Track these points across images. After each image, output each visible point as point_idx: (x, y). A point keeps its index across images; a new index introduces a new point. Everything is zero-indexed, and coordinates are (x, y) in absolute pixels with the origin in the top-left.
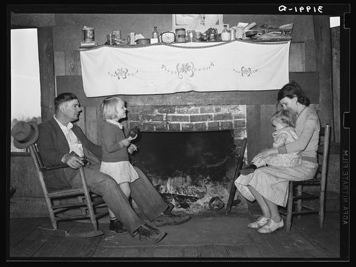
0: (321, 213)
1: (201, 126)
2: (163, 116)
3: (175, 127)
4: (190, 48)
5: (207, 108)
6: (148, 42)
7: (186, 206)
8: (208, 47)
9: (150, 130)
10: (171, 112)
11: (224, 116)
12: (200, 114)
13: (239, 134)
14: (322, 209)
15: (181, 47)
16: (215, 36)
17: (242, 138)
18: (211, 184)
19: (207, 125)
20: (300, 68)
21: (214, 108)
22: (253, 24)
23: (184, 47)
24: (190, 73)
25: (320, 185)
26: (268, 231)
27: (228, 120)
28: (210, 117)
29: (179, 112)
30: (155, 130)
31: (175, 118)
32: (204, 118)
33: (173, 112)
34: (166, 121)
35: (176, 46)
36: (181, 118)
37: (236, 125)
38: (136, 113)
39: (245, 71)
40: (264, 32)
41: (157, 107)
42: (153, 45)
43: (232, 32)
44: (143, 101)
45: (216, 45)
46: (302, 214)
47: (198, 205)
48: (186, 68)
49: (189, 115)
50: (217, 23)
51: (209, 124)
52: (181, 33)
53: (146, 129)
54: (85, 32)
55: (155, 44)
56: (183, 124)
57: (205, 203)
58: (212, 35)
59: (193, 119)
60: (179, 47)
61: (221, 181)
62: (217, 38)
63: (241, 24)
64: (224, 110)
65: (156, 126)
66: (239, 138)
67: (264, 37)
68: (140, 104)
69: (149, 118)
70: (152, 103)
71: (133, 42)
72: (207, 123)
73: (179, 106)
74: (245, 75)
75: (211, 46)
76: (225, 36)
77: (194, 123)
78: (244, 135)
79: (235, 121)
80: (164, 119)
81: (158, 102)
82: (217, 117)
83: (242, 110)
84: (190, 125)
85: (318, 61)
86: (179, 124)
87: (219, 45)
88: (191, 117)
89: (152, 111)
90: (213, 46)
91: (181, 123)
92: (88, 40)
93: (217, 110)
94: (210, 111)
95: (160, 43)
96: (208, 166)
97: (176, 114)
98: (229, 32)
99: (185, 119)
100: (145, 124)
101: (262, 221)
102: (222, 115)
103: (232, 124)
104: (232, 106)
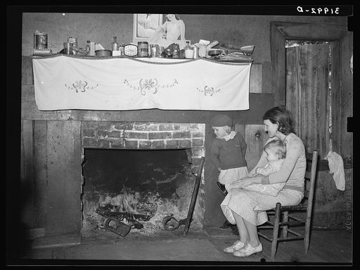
0: (307, 239)
1: (159, 144)
2: (120, 132)
3: (132, 144)
4: (154, 63)
5: (166, 125)
6: (110, 54)
7: (140, 226)
8: (173, 63)
9: (105, 147)
10: (129, 129)
11: (183, 135)
12: (158, 132)
13: (196, 153)
14: (308, 235)
15: (146, 62)
16: (179, 52)
17: (200, 157)
18: (160, 201)
19: (166, 143)
20: (258, 89)
21: (173, 125)
22: (216, 43)
23: (149, 62)
24: (153, 89)
25: (305, 211)
26: (243, 255)
27: (187, 139)
28: (169, 135)
29: (137, 129)
30: (110, 147)
31: (132, 135)
32: (163, 136)
33: (130, 128)
34: (124, 137)
35: (140, 61)
36: (139, 135)
37: (194, 144)
38: (91, 128)
39: (208, 91)
40: (227, 53)
41: (114, 122)
42: (116, 57)
43: (195, 49)
44: (99, 116)
45: (181, 63)
46: (287, 241)
47: (150, 224)
48: (149, 84)
49: (148, 132)
50: (179, 38)
51: (167, 142)
52: (143, 46)
53: (101, 146)
54: (37, 37)
55: (118, 57)
56: (141, 142)
57: (156, 222)
58: (176, 51)
59: (151, 136)
60: (143, 61)
61: (170, 197)
62: (181, 55)
63: (202, 42)
64: (184, 128)
65: (111, 142)
66: (196, 157)
67: (228, 57)
68: (96, 119)
69: (105, 134)
70: (109, 119)
71: (92, 53)
72: (165, 140)
73: (138, 122)
74: (208, 95)
75: (175, 63)
76: (189, 53)
77: (152, 141)
78: (202, 154)
79: (194, 140)
80: (121, 136)
81: (115, 117)
82: (176, 135)
83: (201, 128)
84: (148, 142)
85: (273, 84)
86: (137, 142)
87: (183, 62)
88: (150, 134)
89: (109, 127)
90: (178, 63)
91: (139, 140)
92: (40, 47)
93: (177, 128)
94: (170, 128)
95: (123, 56)
96: (158, 183)
97: (134, 131)
98: (193, 49)
99: (144, 136)
100: (101, 140)
101: (239, 245)
102: (181, 133)
103: (190, 143)
104: (192, 125)
